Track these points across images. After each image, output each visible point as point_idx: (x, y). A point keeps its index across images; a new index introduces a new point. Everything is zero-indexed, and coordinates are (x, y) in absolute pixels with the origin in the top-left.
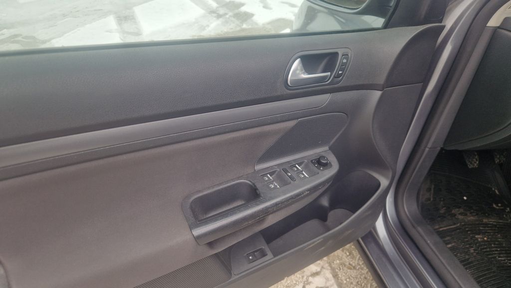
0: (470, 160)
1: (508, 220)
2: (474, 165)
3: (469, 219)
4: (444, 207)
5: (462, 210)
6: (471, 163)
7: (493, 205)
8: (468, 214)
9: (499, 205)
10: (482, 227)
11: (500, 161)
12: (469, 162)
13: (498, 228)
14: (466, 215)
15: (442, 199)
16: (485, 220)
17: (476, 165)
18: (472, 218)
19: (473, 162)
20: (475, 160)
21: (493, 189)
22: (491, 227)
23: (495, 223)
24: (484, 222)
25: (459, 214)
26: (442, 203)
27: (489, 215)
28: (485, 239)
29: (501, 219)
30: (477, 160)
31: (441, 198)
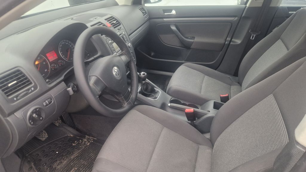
0: (41, 136)
1: (82, 148)
2: (45, 137)
3: (64, 164)
4: (47, 168)
5: (58, 162)
6: (43, 137)
7: (72, 145)
8: (63, 161)
9: (76, 142)
10: (72, 163)
11: (59, 123)
12: (41, 137)
13: (80, 156)
14: (61, 162)
15: (45, 164)
16: (72, 157)
17: (46, 136)
18: (65, 162)
19: (44, 136)
20: (44, 134)
21: (69, 135)
22: (76, 159)
23: (77, 155)
24: (72, 159)
25: (58, 165)
26: (45, 166)
27: (73, 152)
28: (76, 169)
29: (79, 150)
30: (45, 133)
31: (43, 164)
